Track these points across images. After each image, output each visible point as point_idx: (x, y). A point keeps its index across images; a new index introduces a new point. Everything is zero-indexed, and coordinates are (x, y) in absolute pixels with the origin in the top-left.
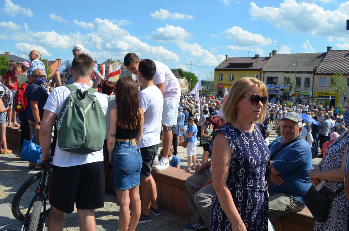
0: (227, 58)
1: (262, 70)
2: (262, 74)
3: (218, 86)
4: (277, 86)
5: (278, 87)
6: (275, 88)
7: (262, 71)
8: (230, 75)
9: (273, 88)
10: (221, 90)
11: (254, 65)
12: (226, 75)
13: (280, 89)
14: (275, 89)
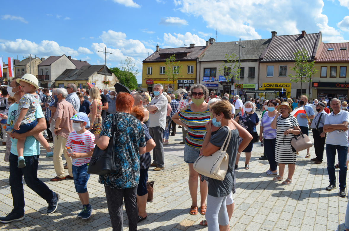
0: (159, 49)
1: (197, 60)
2: (198, 65)
3: (147, 81)
4: (216, 79)
5: (218, 80)
6: (213, 81)
7: (197, 62)
8: (161, 68)
9: (212, 81)
10: (150, 86)
11: (188, 55)
12: (156, 68)
13: (220, 82)
14: (213, 83)
